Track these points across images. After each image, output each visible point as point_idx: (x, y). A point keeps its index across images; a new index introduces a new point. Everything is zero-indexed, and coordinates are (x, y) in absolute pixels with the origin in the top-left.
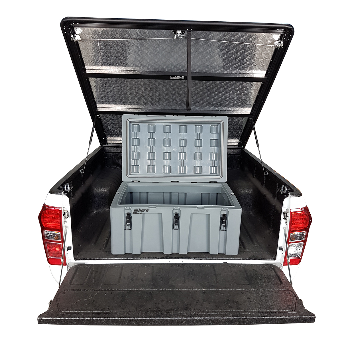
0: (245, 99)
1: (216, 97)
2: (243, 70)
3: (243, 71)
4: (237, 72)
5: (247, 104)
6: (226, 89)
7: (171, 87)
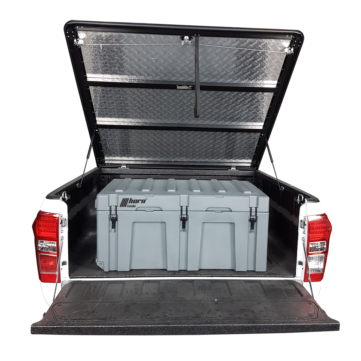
0: (255, 112)
1: (225, 110)
2: (253, 79)
3: (252, 81)
4: (247, 81)
5: (258, 117)
6: (236, 100)
7: (177, 98)
